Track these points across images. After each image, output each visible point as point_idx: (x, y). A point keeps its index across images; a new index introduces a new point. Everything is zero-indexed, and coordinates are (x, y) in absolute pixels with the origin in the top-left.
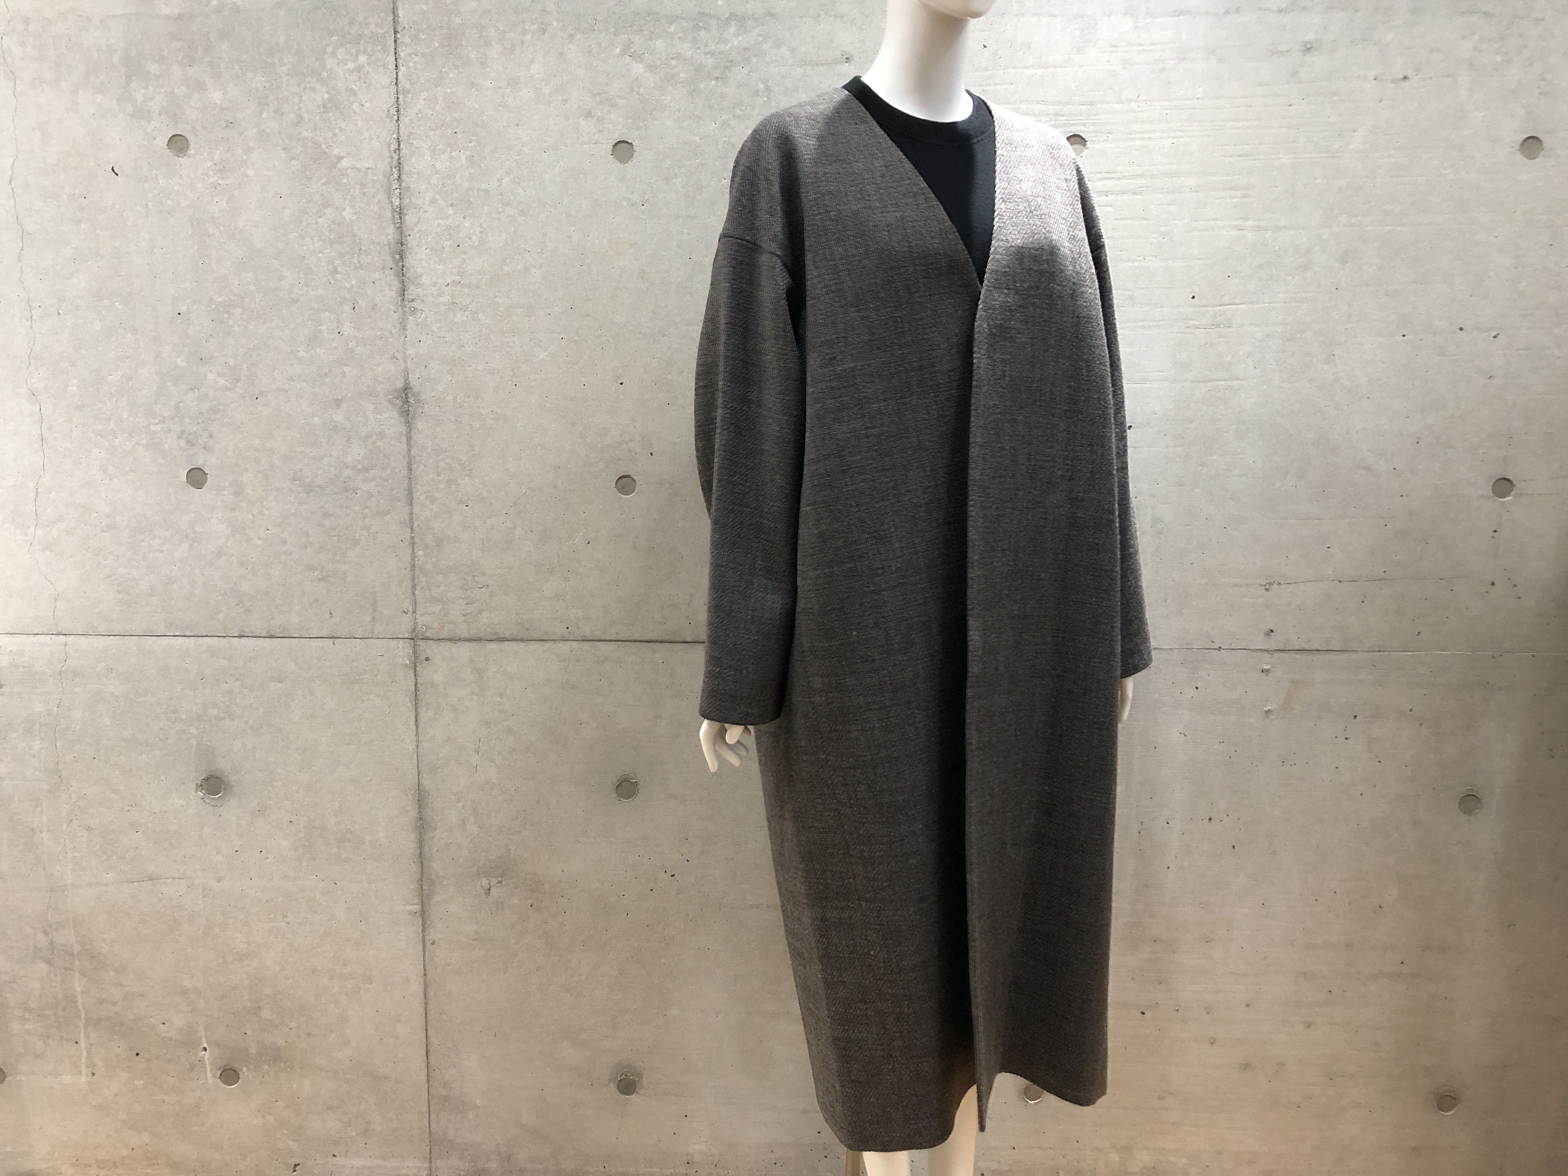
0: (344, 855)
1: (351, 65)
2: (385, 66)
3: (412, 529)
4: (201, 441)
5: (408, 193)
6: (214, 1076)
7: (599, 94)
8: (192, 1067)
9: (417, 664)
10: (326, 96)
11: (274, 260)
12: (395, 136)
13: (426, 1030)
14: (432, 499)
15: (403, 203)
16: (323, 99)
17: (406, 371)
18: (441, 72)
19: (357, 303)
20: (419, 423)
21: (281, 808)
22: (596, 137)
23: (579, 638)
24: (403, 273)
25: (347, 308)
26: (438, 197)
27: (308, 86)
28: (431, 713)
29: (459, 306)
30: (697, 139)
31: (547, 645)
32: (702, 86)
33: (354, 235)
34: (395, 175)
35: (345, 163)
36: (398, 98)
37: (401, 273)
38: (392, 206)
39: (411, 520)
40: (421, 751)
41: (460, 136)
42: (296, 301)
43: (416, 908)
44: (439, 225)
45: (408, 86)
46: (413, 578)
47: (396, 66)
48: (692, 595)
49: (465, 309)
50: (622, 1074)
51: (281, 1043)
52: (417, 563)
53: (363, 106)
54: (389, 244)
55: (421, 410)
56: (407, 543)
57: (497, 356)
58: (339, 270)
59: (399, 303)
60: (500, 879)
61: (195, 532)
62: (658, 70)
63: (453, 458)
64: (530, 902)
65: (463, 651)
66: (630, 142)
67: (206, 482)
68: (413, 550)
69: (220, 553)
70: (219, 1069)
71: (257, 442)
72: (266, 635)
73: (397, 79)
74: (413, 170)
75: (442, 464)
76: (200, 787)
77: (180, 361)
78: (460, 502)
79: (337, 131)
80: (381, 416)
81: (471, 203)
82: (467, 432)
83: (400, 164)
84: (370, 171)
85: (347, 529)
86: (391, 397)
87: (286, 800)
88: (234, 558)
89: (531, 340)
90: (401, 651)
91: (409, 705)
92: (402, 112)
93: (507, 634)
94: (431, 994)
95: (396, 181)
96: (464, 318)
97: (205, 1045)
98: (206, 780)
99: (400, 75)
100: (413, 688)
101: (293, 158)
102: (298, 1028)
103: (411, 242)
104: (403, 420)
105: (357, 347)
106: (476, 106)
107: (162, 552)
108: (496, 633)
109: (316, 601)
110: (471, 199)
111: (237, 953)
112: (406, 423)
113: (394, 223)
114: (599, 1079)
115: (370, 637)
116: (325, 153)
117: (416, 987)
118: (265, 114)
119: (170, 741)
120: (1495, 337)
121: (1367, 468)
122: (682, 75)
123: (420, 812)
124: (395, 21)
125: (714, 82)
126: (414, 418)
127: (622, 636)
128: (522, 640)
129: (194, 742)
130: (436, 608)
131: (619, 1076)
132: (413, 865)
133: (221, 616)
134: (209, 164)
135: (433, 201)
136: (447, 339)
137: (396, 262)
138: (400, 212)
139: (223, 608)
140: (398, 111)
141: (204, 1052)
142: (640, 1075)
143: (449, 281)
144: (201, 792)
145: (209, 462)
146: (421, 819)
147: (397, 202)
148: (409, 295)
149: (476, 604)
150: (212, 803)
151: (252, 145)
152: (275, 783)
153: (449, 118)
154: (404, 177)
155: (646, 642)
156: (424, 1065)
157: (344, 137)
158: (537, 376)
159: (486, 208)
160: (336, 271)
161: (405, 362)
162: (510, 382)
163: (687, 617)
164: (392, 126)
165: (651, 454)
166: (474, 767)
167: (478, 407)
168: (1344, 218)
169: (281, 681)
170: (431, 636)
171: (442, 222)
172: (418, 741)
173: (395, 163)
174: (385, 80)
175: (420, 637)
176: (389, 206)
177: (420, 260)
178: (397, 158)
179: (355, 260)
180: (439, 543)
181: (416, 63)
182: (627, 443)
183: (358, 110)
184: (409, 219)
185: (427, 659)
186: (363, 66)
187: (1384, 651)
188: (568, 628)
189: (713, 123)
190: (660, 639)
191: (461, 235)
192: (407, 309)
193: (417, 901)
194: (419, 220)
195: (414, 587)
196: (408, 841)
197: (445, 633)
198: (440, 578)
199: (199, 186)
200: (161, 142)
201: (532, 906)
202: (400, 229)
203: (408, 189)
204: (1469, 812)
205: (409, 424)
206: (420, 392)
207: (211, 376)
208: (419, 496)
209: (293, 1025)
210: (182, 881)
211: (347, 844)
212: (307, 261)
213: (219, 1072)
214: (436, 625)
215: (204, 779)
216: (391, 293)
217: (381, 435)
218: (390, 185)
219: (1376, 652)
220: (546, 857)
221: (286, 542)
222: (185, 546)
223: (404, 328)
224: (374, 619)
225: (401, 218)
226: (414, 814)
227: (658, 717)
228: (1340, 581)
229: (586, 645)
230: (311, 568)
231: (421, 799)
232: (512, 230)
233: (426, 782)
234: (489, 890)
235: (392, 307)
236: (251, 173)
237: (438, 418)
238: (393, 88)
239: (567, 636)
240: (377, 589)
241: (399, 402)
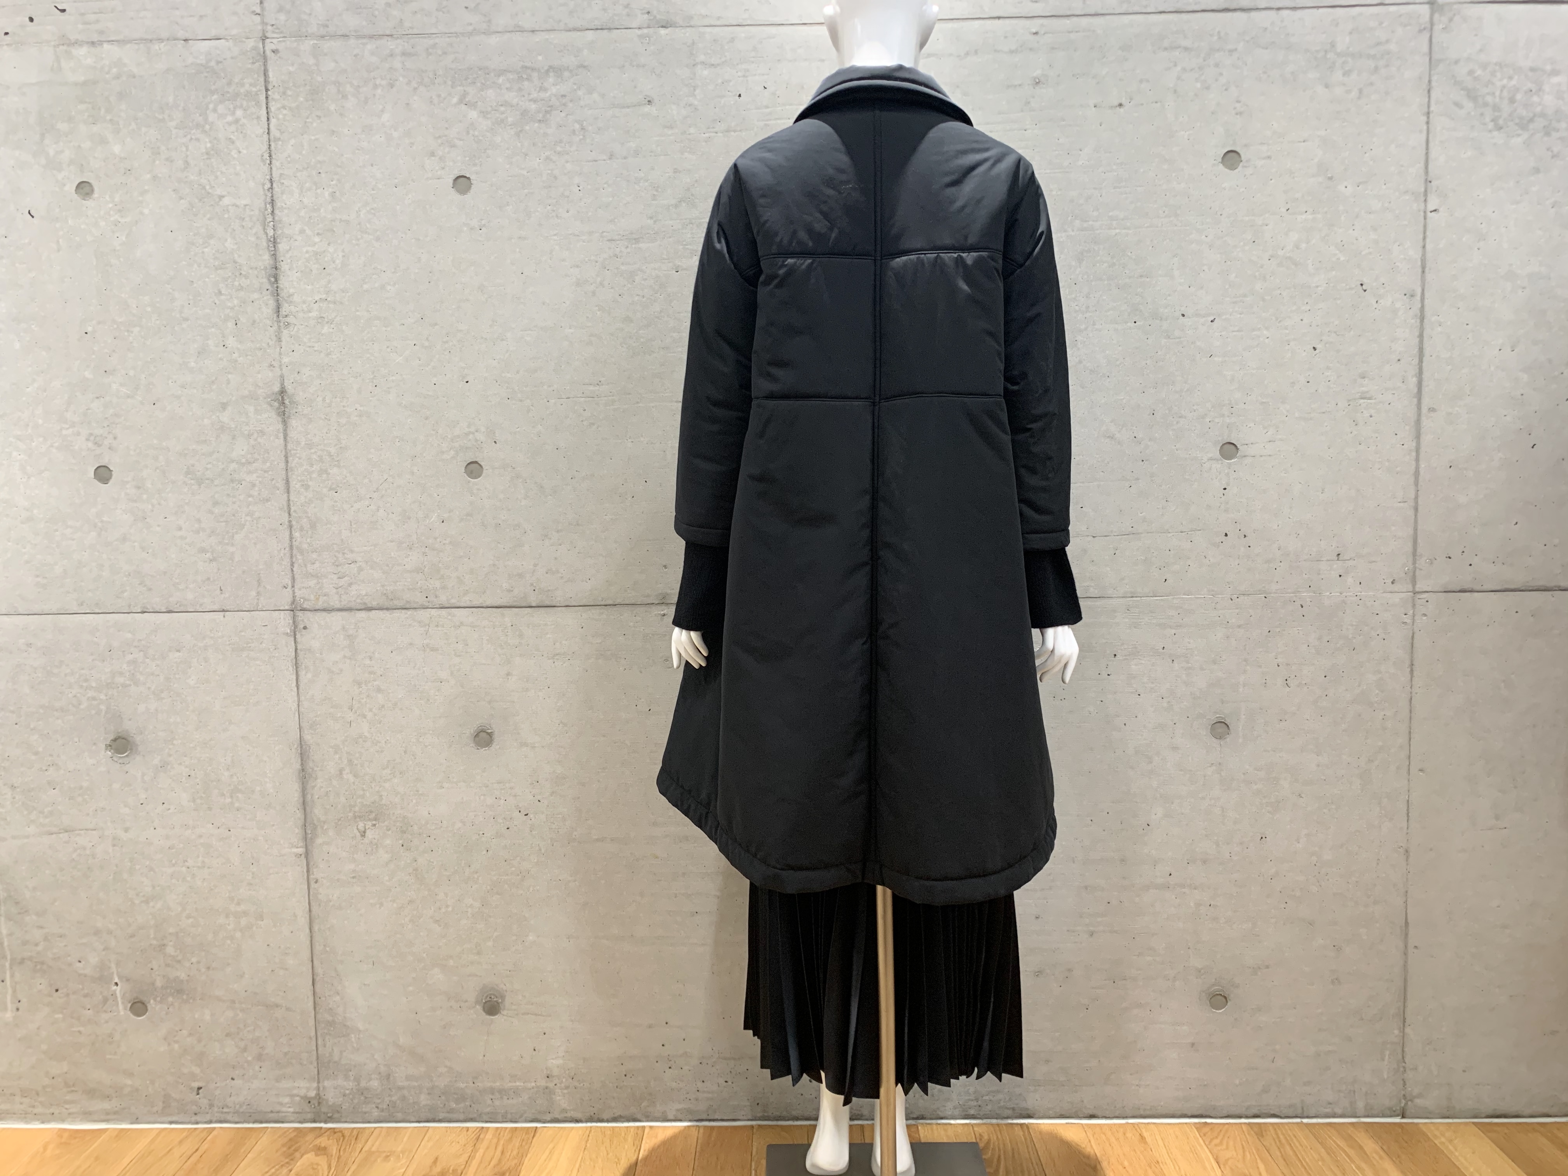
0: (237, 805)
1: (230, 118)
2: (258, 118)
3: (289, 514)
4: (106, 442)
5: (280, 225)
6: (125, 1009)
7: (440, 137)
8: (105, 1000)
9: (297, 632)
10: (209, 145)
11: (167, 285)
12: (268, 177)
13: (312, 961)
14: (307, 487)
15: (276, 233)
16: (206, 148)
17: (282, 377)
18: (306, 122)
19: (239, 319)
20: (294, 422)
21: (180, 764)
22: (439, 173)
23: (438, 606)
24: (277, 294)
25: (230, 324)
26: (306, 228)
27: (193, 137)
28: (309, 676)
29: (326, 320)
30: (525, 172)
31: (409, 612)
32: (527, 128)
33: (235, 262)
34: (269, 210)
35: (226, 201)
36: (270, 145)
37: (276, 293)
38: (267, 236)
39: (289, 505)
40: (302, 709)
41: (323, 175)
42: (186, 319)
43: (301, 850)
44: (307, 252)
45: (278, 134)
46: (292, 557)
47: (268, 118)
48: (535, 565)
49: (330, 322)
50: (487, 997)
51: (183, 976)
52: (294, 543)
53: (240, 152)
54: (266, 268)
55: (295, 410)
56: (286, 526)
57: (359, 362)
58: (223, 292)
59: (275, 319)
60: (374, 822)
61: (102, 521)
62: (489, 116)
63: (323, 450)
64: (401, 842)
65: (337, 619)
66: (468, 176)
67: (111, 478)
68: (291, 532)
69: (124, 539)
70: (129, 1002)
71: (155, 442)
72: (165, 611)
73: (269, 129)
74: (284, 206)
75: (314, 457)
76: (109, 747)
77: (88, 374)
78: (331, 489)
79: (219, 173)
80: (261, 416)
81: (334, 231)
82: (335, 428)
83: (273, 200)
84: (248, 207)
85: (234, 515)
86: (269, 400)
87: (185, 756)
88: (136, 544)
89: (388, 347)
90: (284, 621)
91: (291, 669)
92: (274, 157)
93: (374, 604)
94: (316, 928)
95: (270, 215)
96: (331, 330)
97: (116, 980)
98: (115, 740)
99: (271, 126)
100: (294, 654)
101: (181, 198)
102: (199, 962)
103: (284, 266)
104: (280, 419)
105: (240, 357)
106: (336, 150)
107: (73, 540)
108: (365, 604)
109: (209, 579)
110: (335, 229)
111: (144, 896)
112: (282, 422)
113: (269, 251)
114: (466, 1001)
115: (255, 609)
116: (209, 193)
117: (302, 921)
118: (157, 162)
119: (82, 707)
120: (1212, 321)
121: (1112, 437)
122: (510, 119)
123: (302, 764)
124: (266, 81)
125: (537, 125)
126: (289, 417)
127: (476, 603)
128: (387, 609)
129: (103, 707)
130: (312, 583)
131: (484, 997)
132: (298, 811)
133: (126, 594)
134: (111, 205)
135: (302, 231)
136: (316, 349)
137: (271, 284)
138: (274, 242)
139: (128, 588)
140: (270, 156)
141: (115, 987)
142: (503, 997)
143: (317, 298)
144: (110, 751)
145: (113, 461)
146: (303, 770)
147: (271, 233)
148: (283, 312)
149: (346, 578)
150: (120, 761)
151: (146, 188)
152: (175, 742)
153: (313, 160)
154: (276, 212)
155: (497, 607)
156: (310, 993)
157: (224, 179)
158: (394, 378)
159: (347, 236)
160: (220, 293)
161: (281, 370)
162: (371, 384)
163: (532, 585)
164: (266, 168)
165: (495, 442)
166: (348, 723)
167: (344, 406)
168: (1077, 223)
169: (178, 651)
170: (308, 607)
171: (310, 249)
172: (299, 701)
173: (269, 200)
174: (261, 129)
175: (299, 608)
176: (264, 236)
177: (292, 281)
178: (270, 195)
179: (236, 283)
180: (313, 526)
181: (285, 115)
182: (473, 433)
183: (236, 156)
184: (282, 247)
185: (305, 628)
186: (240, 119)
187: (1136, 597)
188: (427, 597)
189: (538, 159)
190: (508, 605)
191: (326, 259)
192: (282, 324)
193: (302, 844)
194: (290, 247)
195: (292, 564)
196: (293, 791)
197: (320, 605)
198: (314, 556)
199: (102, 224)
200: (71, 187)
201: (403, 845)
202: (274, 256)
203: (280, 221)
204: (1220, 737)
205: (285, 422)
206: (294, 394)
207: (114, 386)
208: (295, 485)
209: (194, 960)
210: (94, 832)
211: (240, 795)
212: (195, 285)
213: (129, 1005)
214: (312, 597)
215: (112, 740)
216: (268, 310)
217: (262, 433)
218: (265, 219)
219: (1129, 597)
220: (414, 801)
221: (180, 529)
222: (93, 534)
223: (279, 340)
224: (258, 593)
225: (274, 247)
226: (298, 766)
227: (508, 674)
228: (1093, 537)
229: (444, 612)
230: (203, 550)
231: (303, 753)
232: (370, 254)
233: (307, 737)
234: (364, 832)
235: (269, 322)
236: (146, 211)
237: (310, 417)
238: (266, 136)
239: (427, 604)
240: (261, 567)
241: (276, 404)
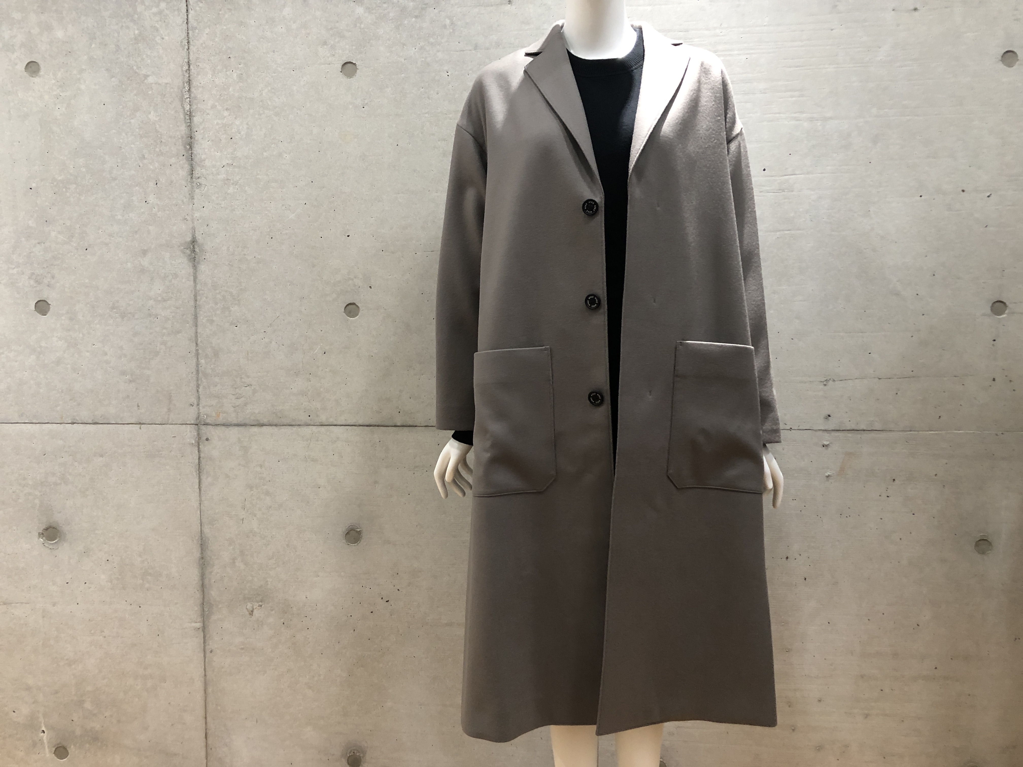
0: (147, 585)
1: (155, 10)
2: (179, 10)
3: (197, 344)
4: (46, 281)
5: (195, 101)
6: (50, 752)
7: (331, 29)
8: (34, 745)
9: (200, 443)
10: (137, 32)
11: (99, 150)
12: (186, 60)
13: (206, 718)
14: (211, 322)
15: (192, 108)
16: (134, 34)
17: (194, 229)
18: (219, 14)
19: (159, 180)
20: (202, 267)
21: (100, 550)
22: (330, 59)
23: (318, 424)
24: (192, 159)
25: (152, 184)
26: (217, 104)
27: (124, 25)
28: (210, 479)
29: (232, 181)
30: (403, 60)
31: (295, 429)
32: (406, 22)
33: (157, 131)
34: (186, 88)
35: (150, 80)
36: (188, 33)
37: (191, 158)
38: (184, 110)
39: (196, 337)
40: (203, 508)
41: (232, 59)
42: (115, 179)
43: (199, 625)
44: (217, 124)
45: (195, 24)
46: (197, 380)
47: (187, 10)
48: (401, 391)
49: (236, 183)
50: (350, 753)
51: (97, 726)
52: (200, 368)
53: (163, 39)
54: (182, 137)
55: (204, 257)
56: (193, 354)
57: (259, 217)
58: (146, 157)
59: (189, 180)
60: (260, 603)
61: (41, 347)
62: (374, 11)
63: (226, 291)
64: (282, 620)
65: (233, 433)
66: (354, 62)
67: (49, 310)
68: (198, 359)
69: (59, 362)
70: (54, 747)
71: (87, 281)
72: (91, 422)
73: (187, 19)
74: (199, 85)
75: (218, 296)
76: (41, 535)
77: (31, 223)
78: (232, 324)
79: (144, 56)
80: (175, 261)
81: (240, 107)
82: (236, 273)
83: (190, 80)
84: (168, 85)
85: (150, 344)
86: (182, 248)
87: (105, 544)
88: (69, 366)
89: (283, 205)
90: (189, 433)
91: (195, 474)
92: (191, 43)
93: (265, 421)
94: (210, 690)
95: (187, 92)
96: (236, 190)
97: (44, 729)
98: (46, 529)
99: (190, 16)
100: (197, 461)
101: (113, 77)
102: (111, 716)
103: (198, 136)
104: (191, 264)
105: (159, 212)
106: (244, 38)
107: (16, 361)
108: (257, 420)
109: (128, 396)
110: (241, 105)
111: (67, 660)
112: (193, 267)
113: (186, 123)
114: (333, 755)
115: (166, 423)
116: (136, 73)
117: (199, 685)
118: (93, 46)
119: (20, 501)
120: (988, 196)
121: (898, 294)
122: (391, 15)
123: (202, 553)
125: (414, 19)
126: (199, 263)
127: (349, 422)
128: (276, 425)
129: (37, 501)
130: (214, 402)
131: (348, 753)
132: (197, 592)
133: (59, 408)
134: (53, 81)
135: (213, 107)
136: (223, 206)
137: (187, 151)
138: (190, 115)
139: (61, 403)
140: (188, 42)
141: (43, 734)
142: (364, 753)
143: (224, 164)
144: (42, 538)
145: (52, 296)
146: (202, 558)
147: (187, 107)
148: (197, 173)
149: (243, 399)
150: (51, 547)
151: (83, 67)
152: (97, 532)
153: (225, 47)
154: (193, 90)
155: (367, 426)
156: (203, 744)
157: (149, 61)
158: (287, 232)
159: (251, 111)
160: (144, 157)
161: (193, 223)
162: (268, 236)
163: (397, 408)
164: (184, 53)
165: (370, 287)
166: (241, 520)
167: (245, 255)
168: (874, 111)
169: (102, 456)
170: (210, 422)
171: (220, 122)
172: (200, 500)
173: (186, 80)
174: (180, 19)
175: (203, 423)
176: (182, 110)
177: (204, 149)
178: (187, 76)
179: (157, 150)
180: (216, 354)
181: (201, 8)
182: (353, 280)
183: (159, 42)
184: (197, 119)
185: (207, 439)
186: (163, 10)
187: (915, 431)
188: (309, 416)
189: (414, 48)
190: (377, 424)
191: (233, 130)
192: (194, 184)
193: (200, 619)
194: (203, 120)
195: (198, 386)
196: (194, 574)
197: (221, 420)
198: (217, 379)
199: (46, 97)
200: (21, 67)
201: (284, 623)
202: (190, 127)
203: (195, 98)
204: (983, 552)
205: (195, 267)
206: (203, 244)
207: (53, 234)
208: (202, 319)
209: (107, 714)
210: (27, 605)
211: (149, 577)
212: (123, 150)
213: (54, 749)
214: (214, 414)
215: (44, 529)
216: (183, 173)
217: (176, 276)
218: (183, 96)
219: (908, 431)
220: (294, 587)
221: (106, 354)
222: (33, 357)
223: (192, 198)
224: (169, 410)
225: (190, 119)
226: (197, 554)
227: (376, 482)
228: (879, 379)
229: (323, 429)
230: (124, 373)
231: (203, 545)
232: (270, 127)
233: (206, 530)
234: (252, 611)
235: (184, 183)
236: (83, 87)
237: (216, 263)
238: (185, 26)
239: (309, 422)
240: (172, 388)
241: (188, 252)
